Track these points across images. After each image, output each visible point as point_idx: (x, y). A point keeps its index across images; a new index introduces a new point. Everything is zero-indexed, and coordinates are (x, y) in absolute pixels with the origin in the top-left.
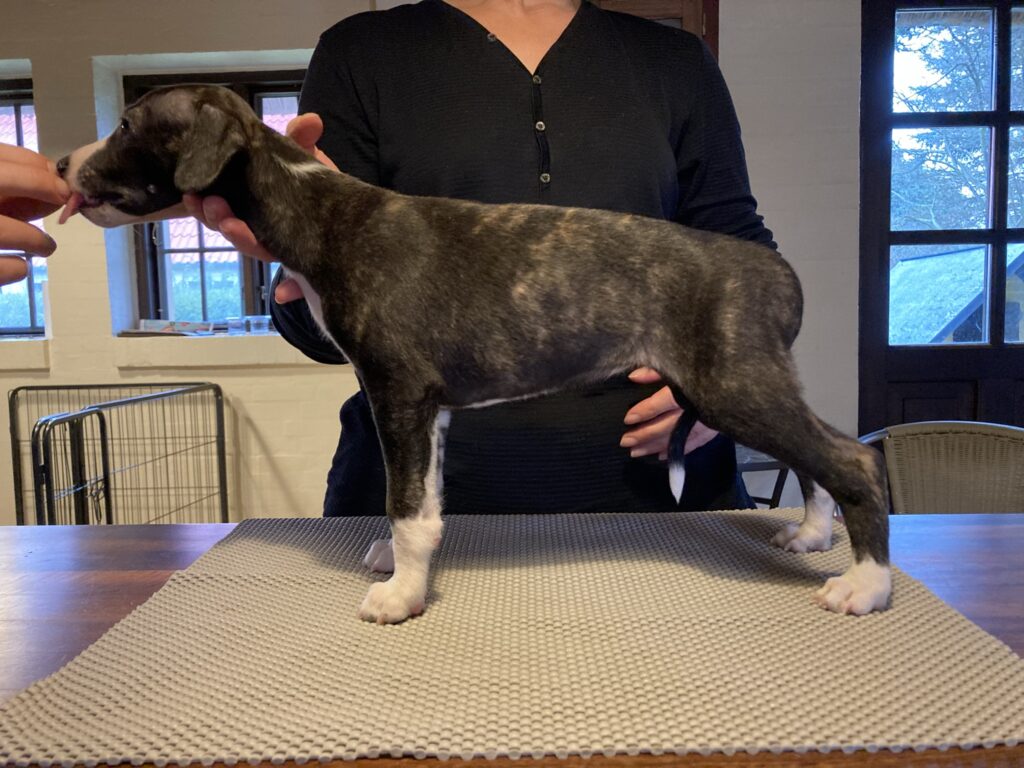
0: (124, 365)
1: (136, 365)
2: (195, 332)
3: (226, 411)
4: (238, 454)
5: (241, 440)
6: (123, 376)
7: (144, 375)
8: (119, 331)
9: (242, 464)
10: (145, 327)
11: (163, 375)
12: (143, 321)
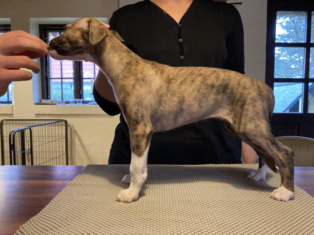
0: (37, 113)
1: (41, 114)
2: (59, 103)
3: (68, 128)
4: (72, 142)
5: (73, 138)
6: (36, 117)
7: (43, 117)
8: (36, 103)
9: (73, 145)
10: (44, 102)
11: (49, 117)
12: (43, 100)
